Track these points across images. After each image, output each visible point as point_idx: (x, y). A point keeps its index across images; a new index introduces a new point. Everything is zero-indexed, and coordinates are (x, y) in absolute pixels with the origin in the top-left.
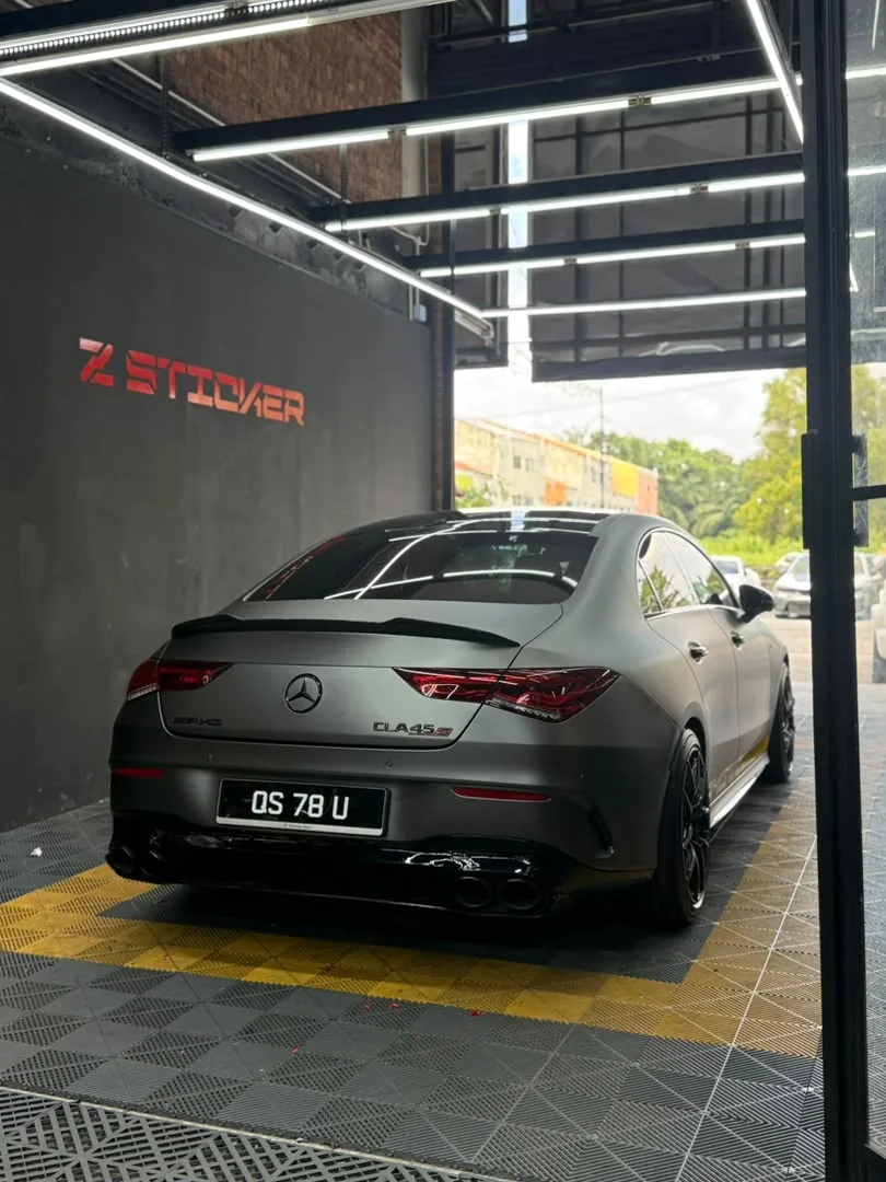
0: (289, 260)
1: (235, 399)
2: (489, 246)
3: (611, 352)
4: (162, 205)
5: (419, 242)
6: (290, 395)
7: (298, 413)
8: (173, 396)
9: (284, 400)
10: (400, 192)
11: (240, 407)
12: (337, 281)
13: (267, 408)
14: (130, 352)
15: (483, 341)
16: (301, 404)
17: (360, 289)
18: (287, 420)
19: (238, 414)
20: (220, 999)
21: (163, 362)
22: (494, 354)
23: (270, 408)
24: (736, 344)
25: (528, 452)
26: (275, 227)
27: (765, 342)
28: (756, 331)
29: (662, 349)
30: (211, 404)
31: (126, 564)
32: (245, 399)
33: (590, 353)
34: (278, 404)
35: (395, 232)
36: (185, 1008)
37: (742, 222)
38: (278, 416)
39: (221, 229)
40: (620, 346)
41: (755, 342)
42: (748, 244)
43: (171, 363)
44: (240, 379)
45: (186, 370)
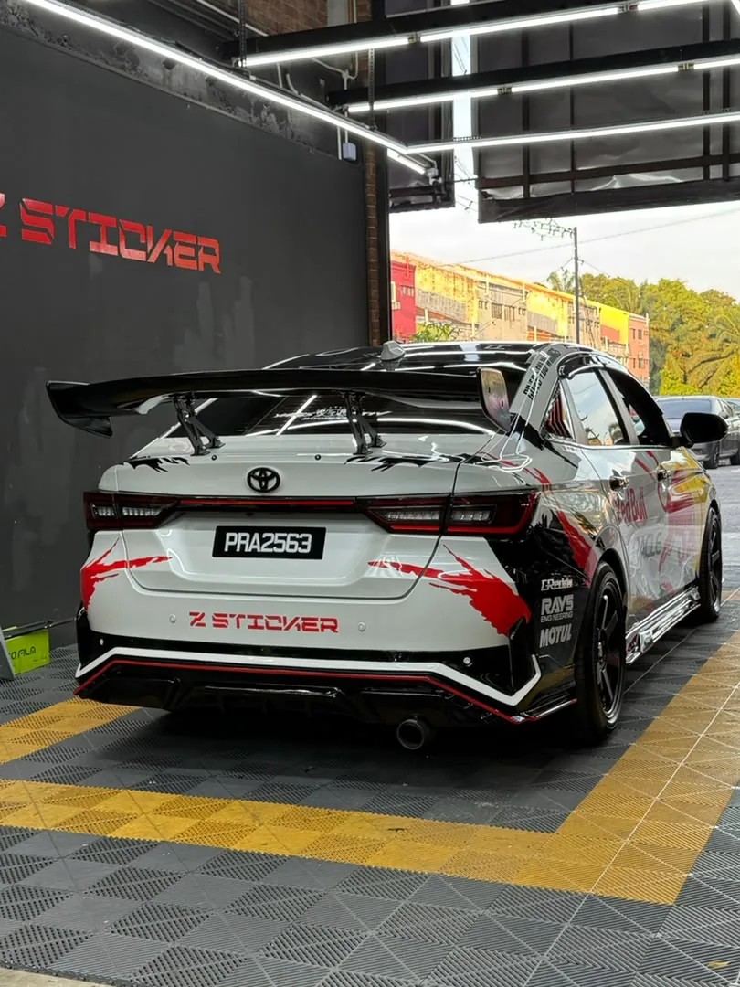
0: (200, 100)
1: (143, 248)
2: (431, 76)
3: (563, 187)
4: (58, 46)
5: (346, 75)
6: (203, 242)
7: (214, 261)
8: (72, 246)
9: (197, 248)
10: (325, 22)
11: (148, 256)
12: (255, 120)
13: (179, 255)
14: (24, 200)
15: (425, 179)
16: (217, 251)
17: (281, 128)
18: (201, 268)
19: (145, 264)
20: (82, 855)
21: (61, 211)
22: (440, 194)
23: (181, 256)
24: (695, 174)
25: (506, 299)
26: (169, 65)
27: (726, 171)
28: (716, 161)
30: (116, 254)
31: (27, 420)
32: (153, 248)
34: (191, 252)
35: (318, 64)
36: (44, 863)
37: (700, 40)
38: (192, 265)
39: (123, 68)
40: (572, 180)
41: (716, 172)
42: (692, 65)
43: (70, 211)
44: (148, 227)
45: (87, 218)
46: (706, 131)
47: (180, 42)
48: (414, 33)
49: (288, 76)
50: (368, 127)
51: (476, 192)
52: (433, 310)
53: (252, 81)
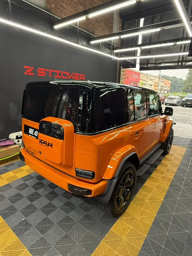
1: (67, 76)
3: (153, 65)
5: (115, 45)
6: (81, 75)
8: (50, 76)
9: (79, 76)
11: (68, 78)
13: (75, 78)
14: (38, 68)
15: (132, 63)
16: (84, 77)
18: (80, 79)
21: (47, 70)
24: (176, 64)
27: (182, 64)
28: (180, 62)
29: (162, 65)
30: (61, 77)
33: (149, 66)
38: (78, 79)
40: (155, 64)
41: (180, 64)
42: (176, 43)
43: (50, 70)
44: (68, 73)
45: (54, 71)
46: (179, 56)
47: (60, 36)
48: (120, 36)
49: (103, 45)
50: (110, 54)
51: (139, 66)
52: (142, 79)
53: (80, 45)
